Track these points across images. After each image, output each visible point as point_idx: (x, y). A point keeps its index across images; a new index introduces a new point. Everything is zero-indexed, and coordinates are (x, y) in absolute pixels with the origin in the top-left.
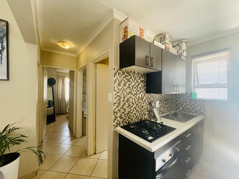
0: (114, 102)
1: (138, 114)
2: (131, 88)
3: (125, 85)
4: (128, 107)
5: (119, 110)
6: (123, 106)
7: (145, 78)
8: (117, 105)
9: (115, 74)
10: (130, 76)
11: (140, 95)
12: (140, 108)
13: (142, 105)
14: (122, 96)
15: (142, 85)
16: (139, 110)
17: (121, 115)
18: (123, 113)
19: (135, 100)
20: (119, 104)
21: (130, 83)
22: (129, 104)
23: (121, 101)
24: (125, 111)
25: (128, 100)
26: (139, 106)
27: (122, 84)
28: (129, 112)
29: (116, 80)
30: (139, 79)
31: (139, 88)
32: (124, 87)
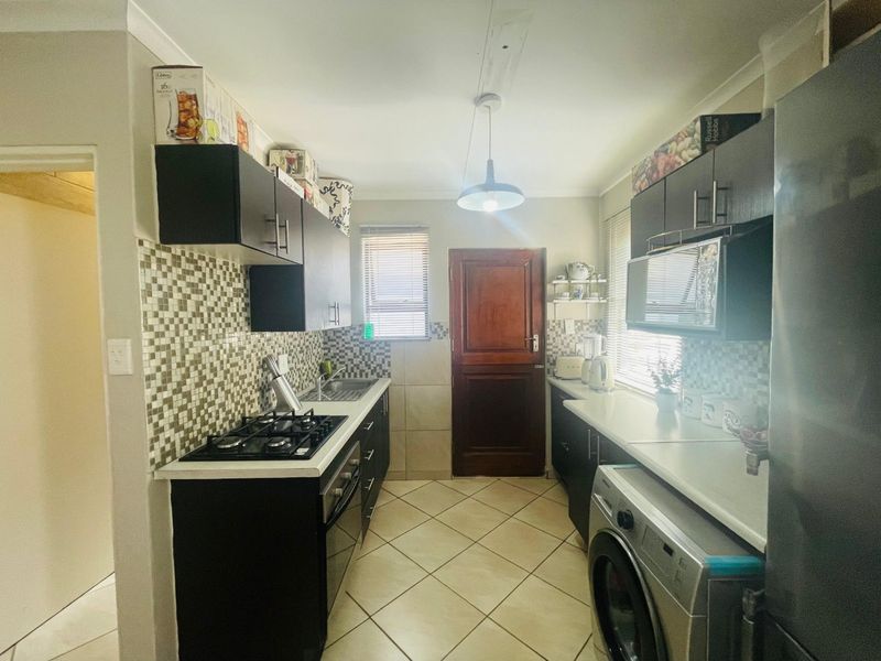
0: (147, 372)
1: (230, 406)
2: (206, 315)
3: (183, 306)
4: (198, 385)
5: (168, 401)
6: (181, 384)
7: (245, 281)
8: (158, 382)
9: (146, 264)
10: (198, 274)
11: (234, 340)
12: (236, 384)
13: (242, 373)
14: (176, 347)
15: (238, 304)
16: (234, 390)
17: (176, 417)
18: (182, 408)
19: (218, 358)
20: (167, 378)
21: (201, 298)
22: (200, 373)
23: (174, 366)
24: (190, 401)
25: (197, 361)
26: (232, 375)
27: (173, 303)
28: (203, 401)
29: (148, 286)
30: (229, 285)
31: (229, 315)
32: (181, 314)
